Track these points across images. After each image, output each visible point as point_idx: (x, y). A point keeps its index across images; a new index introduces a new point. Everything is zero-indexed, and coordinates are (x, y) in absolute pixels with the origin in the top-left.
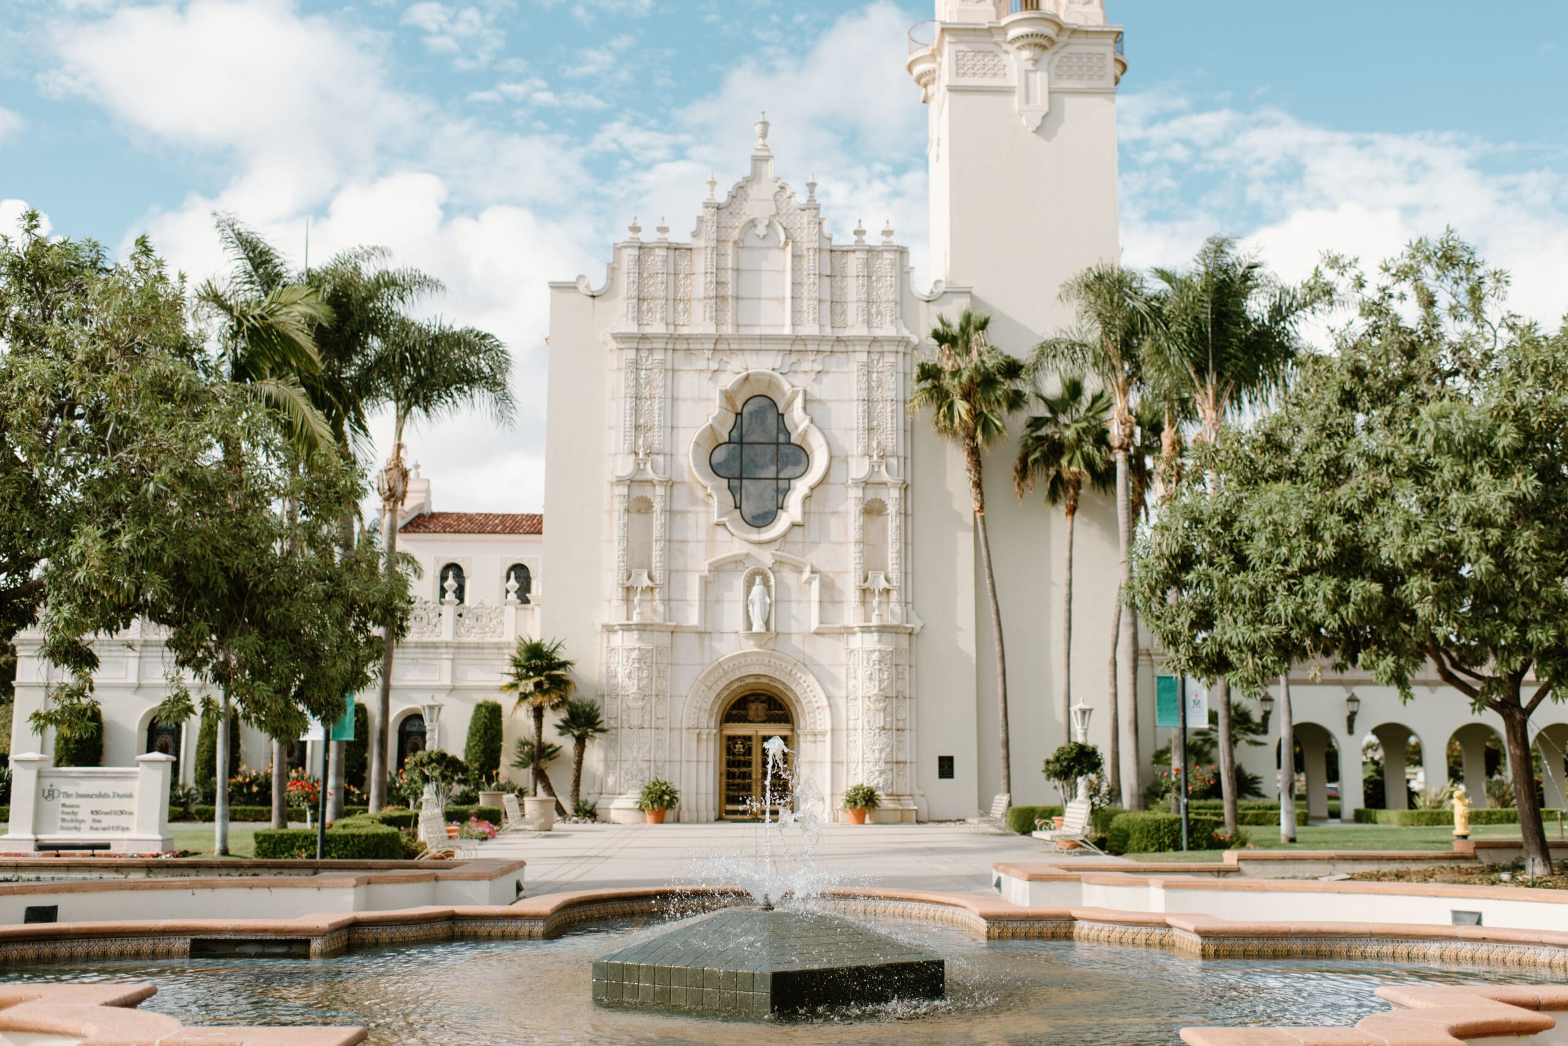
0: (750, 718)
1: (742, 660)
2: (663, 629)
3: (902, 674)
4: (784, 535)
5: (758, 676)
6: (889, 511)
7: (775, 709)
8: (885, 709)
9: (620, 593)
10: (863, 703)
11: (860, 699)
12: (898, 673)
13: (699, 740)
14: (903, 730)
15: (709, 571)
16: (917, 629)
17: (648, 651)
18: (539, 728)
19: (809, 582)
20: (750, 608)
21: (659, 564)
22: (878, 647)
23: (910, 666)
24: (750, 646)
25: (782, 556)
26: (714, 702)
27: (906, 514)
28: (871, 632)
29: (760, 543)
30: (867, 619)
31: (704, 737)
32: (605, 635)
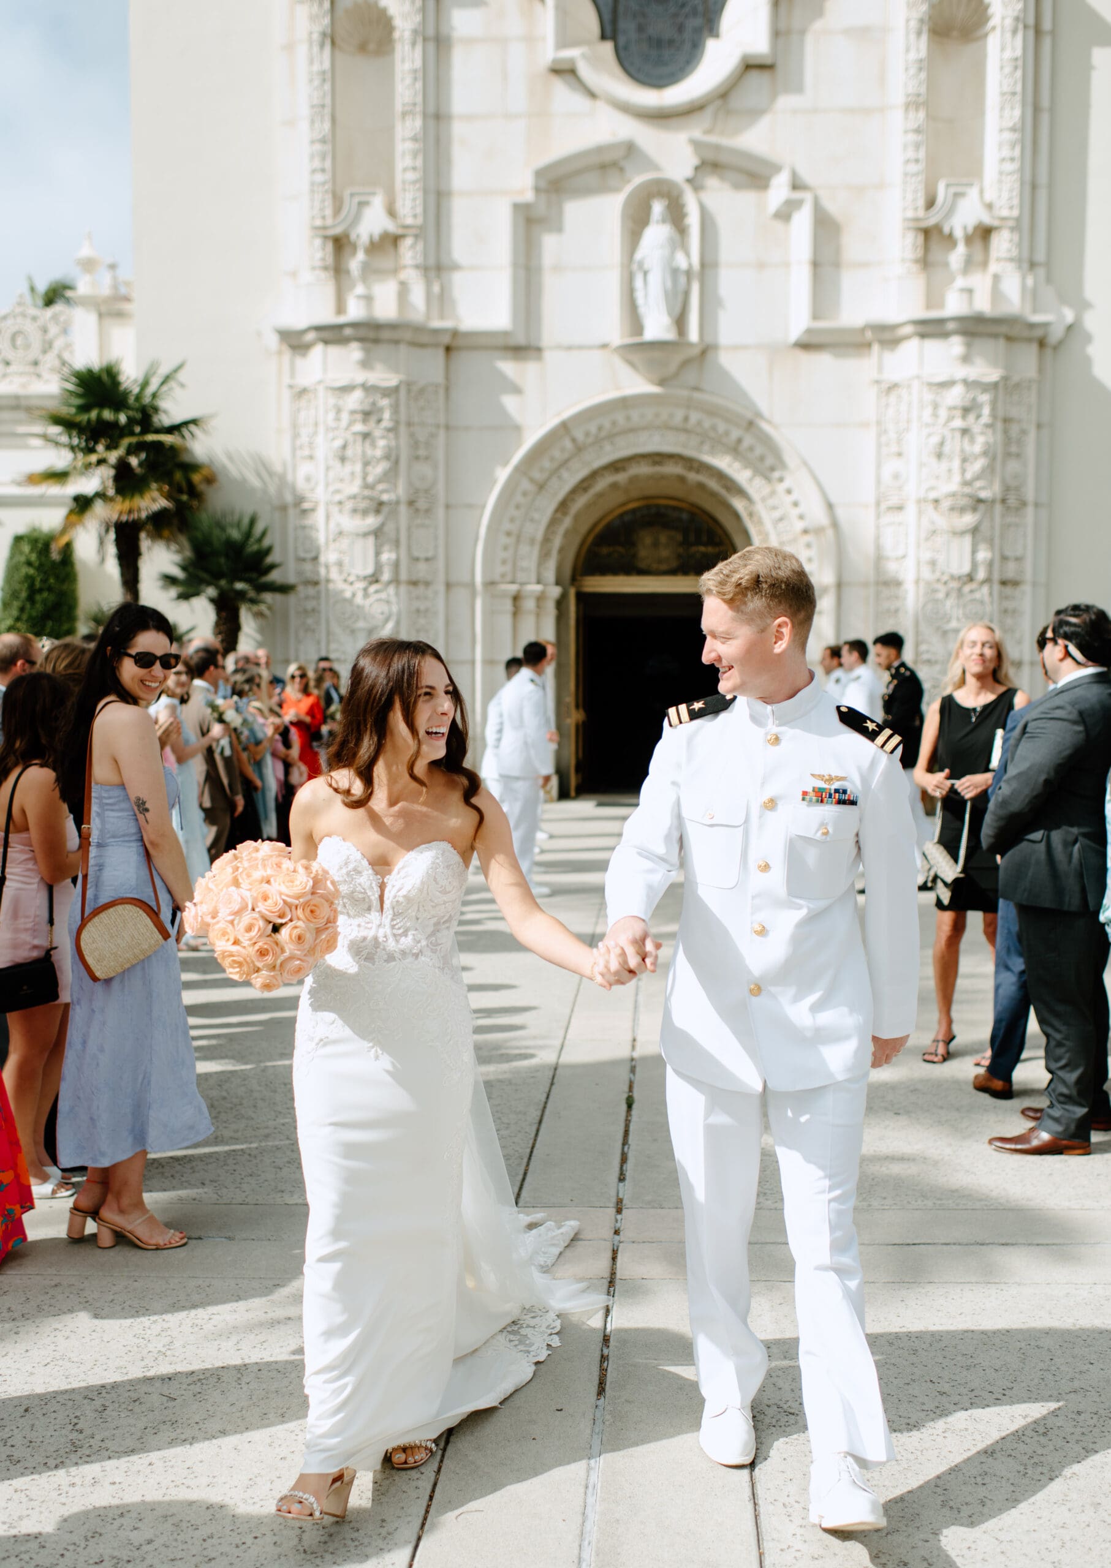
0: (642, 565)
1: (620, 417)
2: (425, 339)
3: (1019, 442)
4: (724, 94)
5: (658, 458)
6: (995, 21)
7: (698, 542)
8: (975, 531)
9: (319, 252)
10: (920, 513)
11: (911, 509)
12: (1008, 440)
13: (516, 613)
14: (1015, 583)
15: (537, 190)
16: (1056, 334)
17: (387, 392)
18: (131, 578)
19: (784, 214)
20: (639, 283)
21: (411, 176)
22: (962, 372)
23: (1039, 426)
24: (636, 384)
25: (717, 148)
26: (553, 522)
27: (1038, 32)
28: (945, 335)
29: (661, 117)
30: (933, 298)
31: (529, 604)
32: (287, 355)
